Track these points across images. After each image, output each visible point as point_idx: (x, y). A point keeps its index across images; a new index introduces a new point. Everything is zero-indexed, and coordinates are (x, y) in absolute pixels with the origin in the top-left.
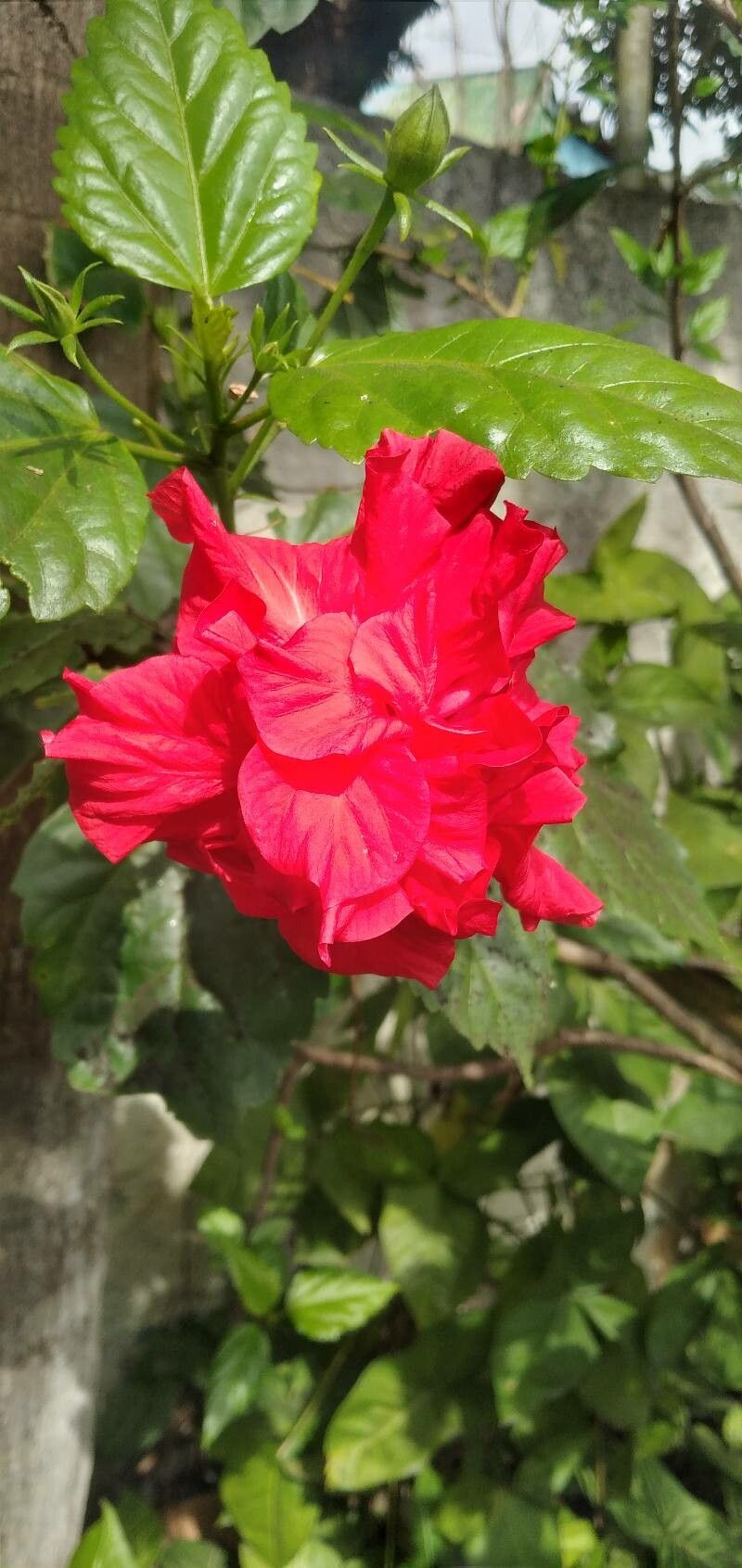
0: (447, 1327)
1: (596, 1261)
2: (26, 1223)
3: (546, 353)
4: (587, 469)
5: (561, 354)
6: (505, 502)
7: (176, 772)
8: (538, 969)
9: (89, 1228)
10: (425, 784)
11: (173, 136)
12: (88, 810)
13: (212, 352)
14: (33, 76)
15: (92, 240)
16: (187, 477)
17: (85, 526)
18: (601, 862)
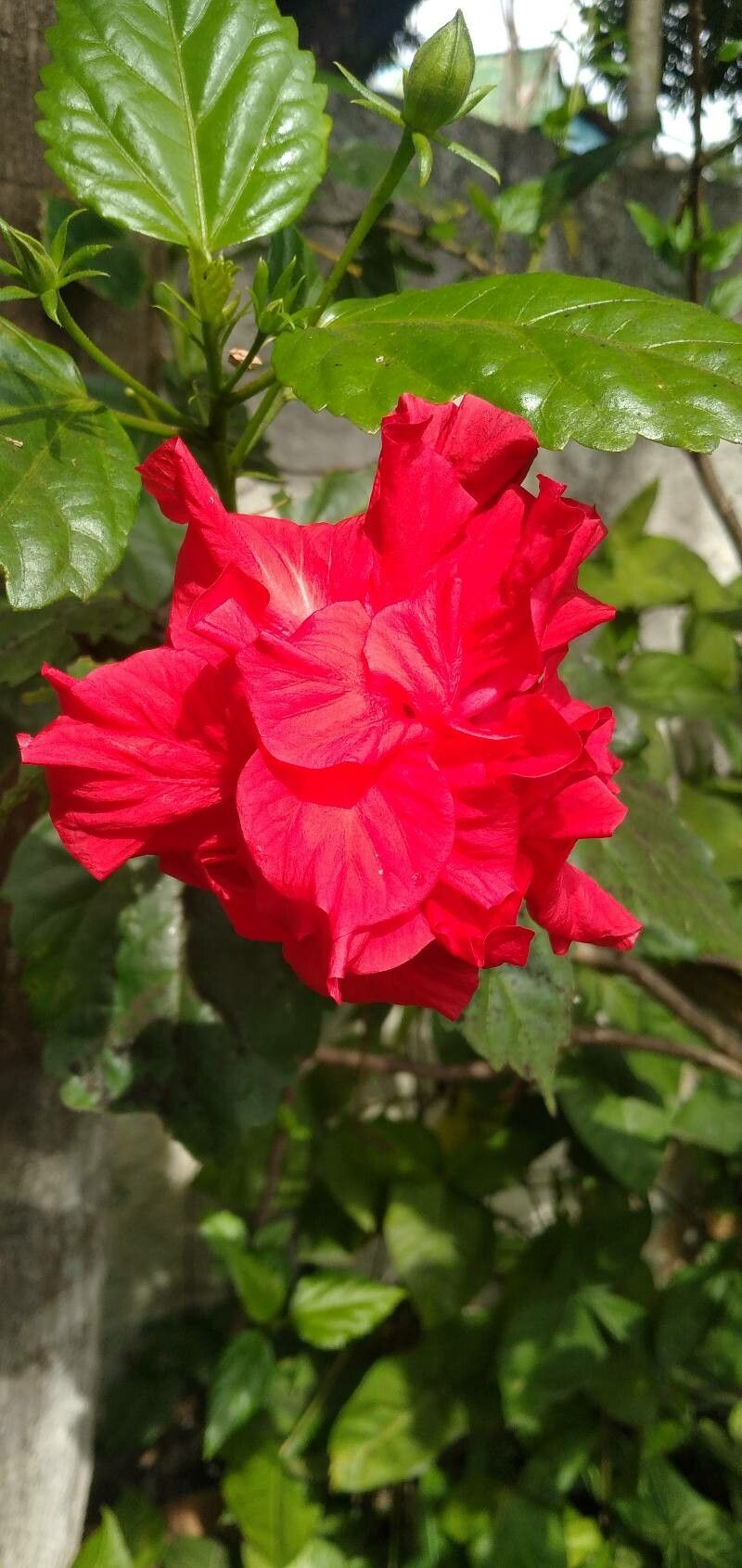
0: (453, 1328)
1: (604, 1261)
2: (21, 1230)
3: (583, 311)
4: (634, 438)
5: (600, 311)
6: (540, 476)
7: (168, 780)
8: (560, 983)
9: (87, 1233)
10: (450, 798)
11: (168, 75)
12: (71, 822)
13: (210, 311)
14: (27, 37)
15: (79, 188)
16: (180, 448)
17: (70, 504)
18: (625, 866)
